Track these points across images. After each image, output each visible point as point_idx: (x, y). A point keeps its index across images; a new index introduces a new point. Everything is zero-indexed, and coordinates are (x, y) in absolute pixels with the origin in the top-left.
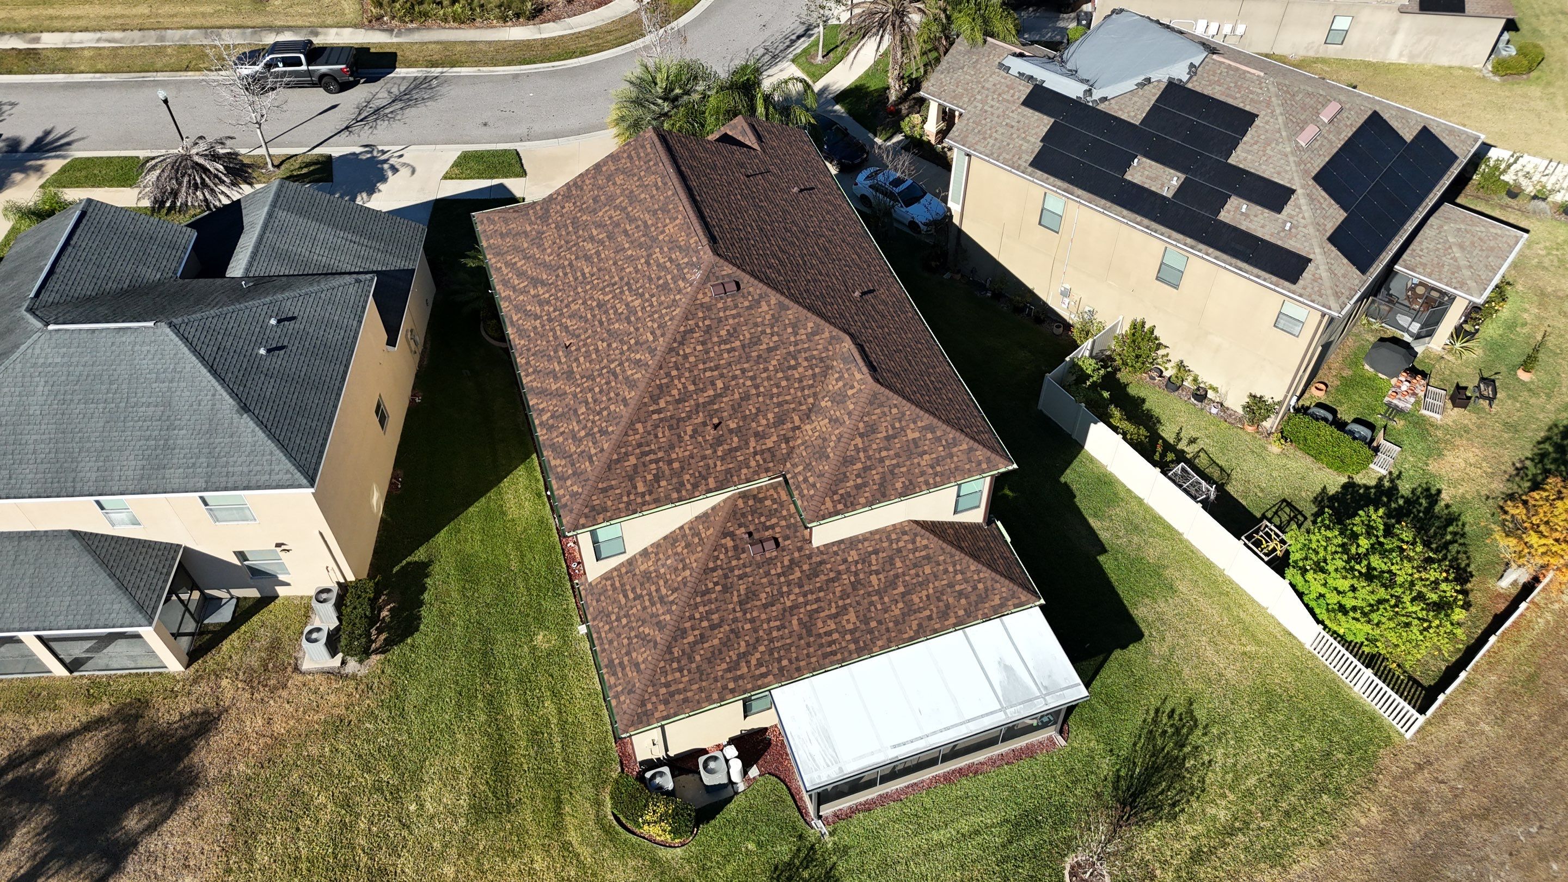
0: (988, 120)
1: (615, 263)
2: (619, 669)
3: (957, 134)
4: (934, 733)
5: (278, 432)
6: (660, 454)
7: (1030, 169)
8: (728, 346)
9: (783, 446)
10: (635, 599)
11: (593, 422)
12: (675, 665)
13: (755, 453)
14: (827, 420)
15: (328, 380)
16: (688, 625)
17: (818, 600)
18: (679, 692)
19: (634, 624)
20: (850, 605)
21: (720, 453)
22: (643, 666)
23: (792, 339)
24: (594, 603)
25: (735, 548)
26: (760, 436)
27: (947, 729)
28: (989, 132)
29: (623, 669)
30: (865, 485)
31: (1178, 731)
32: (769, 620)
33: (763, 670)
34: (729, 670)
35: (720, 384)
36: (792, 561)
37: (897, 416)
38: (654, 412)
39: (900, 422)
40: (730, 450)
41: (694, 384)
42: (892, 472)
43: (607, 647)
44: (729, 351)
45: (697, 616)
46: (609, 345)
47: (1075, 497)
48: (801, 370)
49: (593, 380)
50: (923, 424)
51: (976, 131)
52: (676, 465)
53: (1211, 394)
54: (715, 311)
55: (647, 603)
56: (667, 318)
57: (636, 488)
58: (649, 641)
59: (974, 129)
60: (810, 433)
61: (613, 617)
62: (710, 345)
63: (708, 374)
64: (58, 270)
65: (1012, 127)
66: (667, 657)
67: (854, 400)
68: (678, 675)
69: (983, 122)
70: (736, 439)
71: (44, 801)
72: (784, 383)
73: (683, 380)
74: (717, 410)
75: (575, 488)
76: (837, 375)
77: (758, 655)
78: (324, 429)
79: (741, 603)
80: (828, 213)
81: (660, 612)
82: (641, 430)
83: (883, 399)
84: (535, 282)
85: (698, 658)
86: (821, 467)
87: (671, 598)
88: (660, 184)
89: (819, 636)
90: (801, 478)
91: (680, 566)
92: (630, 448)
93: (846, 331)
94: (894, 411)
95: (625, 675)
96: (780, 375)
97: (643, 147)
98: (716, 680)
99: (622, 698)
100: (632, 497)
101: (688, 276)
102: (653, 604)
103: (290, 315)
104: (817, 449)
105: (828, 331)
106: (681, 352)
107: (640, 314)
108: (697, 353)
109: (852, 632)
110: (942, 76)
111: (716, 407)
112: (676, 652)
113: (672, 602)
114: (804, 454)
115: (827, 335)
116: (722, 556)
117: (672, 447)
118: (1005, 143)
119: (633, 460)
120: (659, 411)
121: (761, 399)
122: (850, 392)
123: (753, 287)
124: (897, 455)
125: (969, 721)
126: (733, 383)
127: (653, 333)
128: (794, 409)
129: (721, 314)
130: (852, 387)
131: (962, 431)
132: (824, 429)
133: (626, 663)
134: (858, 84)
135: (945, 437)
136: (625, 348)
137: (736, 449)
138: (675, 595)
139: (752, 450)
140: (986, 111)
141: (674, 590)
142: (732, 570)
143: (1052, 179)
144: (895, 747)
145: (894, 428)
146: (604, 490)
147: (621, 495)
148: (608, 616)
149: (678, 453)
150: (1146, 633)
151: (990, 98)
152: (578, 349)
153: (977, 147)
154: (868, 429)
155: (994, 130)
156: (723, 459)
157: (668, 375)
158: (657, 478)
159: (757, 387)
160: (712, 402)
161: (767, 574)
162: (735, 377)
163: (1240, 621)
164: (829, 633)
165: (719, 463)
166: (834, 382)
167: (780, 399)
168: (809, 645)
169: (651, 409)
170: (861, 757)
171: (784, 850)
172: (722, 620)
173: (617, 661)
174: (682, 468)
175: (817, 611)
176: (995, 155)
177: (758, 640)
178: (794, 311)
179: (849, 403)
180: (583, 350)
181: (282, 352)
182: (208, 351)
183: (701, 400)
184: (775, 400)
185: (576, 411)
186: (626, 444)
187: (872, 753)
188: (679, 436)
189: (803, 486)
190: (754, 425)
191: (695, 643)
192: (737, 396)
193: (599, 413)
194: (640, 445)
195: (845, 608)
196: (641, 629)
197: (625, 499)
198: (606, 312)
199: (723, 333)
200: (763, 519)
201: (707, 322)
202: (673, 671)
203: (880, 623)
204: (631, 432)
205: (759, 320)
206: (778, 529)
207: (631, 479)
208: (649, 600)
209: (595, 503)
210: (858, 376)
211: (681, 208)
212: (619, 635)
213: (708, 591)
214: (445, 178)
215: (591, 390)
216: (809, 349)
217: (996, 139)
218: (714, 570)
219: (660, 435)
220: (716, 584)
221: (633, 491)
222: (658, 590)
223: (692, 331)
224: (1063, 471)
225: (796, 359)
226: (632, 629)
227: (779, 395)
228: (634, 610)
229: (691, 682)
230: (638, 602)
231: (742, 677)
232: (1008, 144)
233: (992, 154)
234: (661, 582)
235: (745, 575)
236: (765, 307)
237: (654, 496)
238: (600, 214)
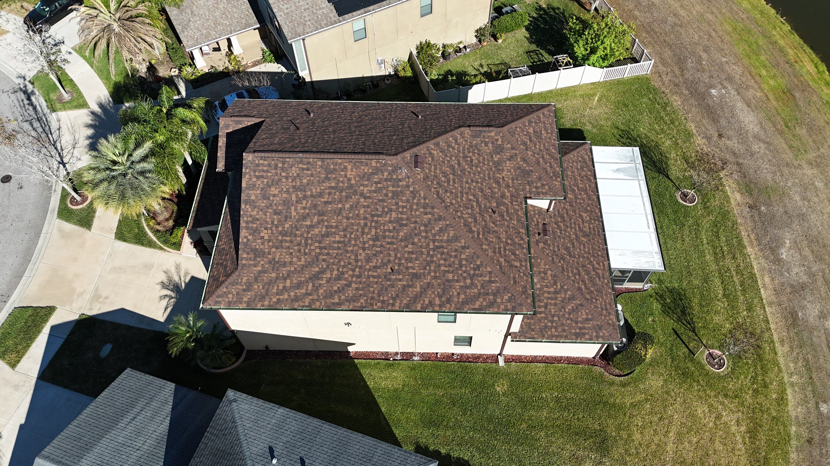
0: (294, 16)
1: (348, 218)
2: (583, 331)
3: (290, 34)
4: (645, 210)
6: (502, 245)
7: (341, 18)
8: (451, 181)
9: (511, 189)
10: (546, 308)
11: (465, 272)
12: (594, 301)
13: (512, 203)
14: (508, 162)
16: (576, 285)
17: (575, 223)
18: (606, 306)
19: (561, 313)
20: (579, 212)
21: (508, 219)
22: (590, 317)
23: (456, 151)
24: (533, 333)
25: (544, 243)
26: (503, 196)
27: (644, 204)
28: (302, 20)
29: (584, 328)
32: (580, 249)
33: (601, 264)
34: (599, 278)
35: (471, 197)
36: (556, 224)
37: (521, 130)
38: (478, 235)
39: (524, 131)
40: (507, 213)
41: (468, 208)
42: (547, 150)
43: (565, 334)
44: (454, 182)
45: (573, 278)
46: (413, 243)
48: (474, 158)
49: (432, 262)
50: (527, 123)
51: (296, 25)
52: (509, 241)
53: (461, 46)
54: (429, 175)
55: (553, 302)
56: (422, 201)
57: (516, 267)
58: (577, 308)
59: (294, 25)
60: (509, 173)
61: (549, 324)
62: (448, 189)
63: (464, 199)
65: (308, 9)
66: (590, 302)
67: (506, 143)
68: (598, 302)
69: (293, 18)
70: (502, 207)
72: (479, 169)
73: (464, 212)
74: (485, 207)
75: (506, 297)
76: (483, 145)
77: (595, 262)
79: (570, 256)
80: (334, 110)
81: (563, 296)
82: (487, 247)
85: (592, 289)
86: (535, 177)
87: (559, 287)
88: (305, 167)
89: (590, 232)
90: (534, 190)
91: (543, 275)
92: (495, 258)
93: (460, 127)
94: (518, 130)
95: (589, 328)
97: (258, 165)
98: (603, 286)
99: (601, 334)
100: (521, 271)
101: (400, 177)
102: (556, 298)
103: (268, 450)
104: (522, 174)
105: (456, 133)
106: (449, 204)
107: (404, 216)
108: (451, 197)
109: (591, 219)
110: (186, 33)
111: (483, 206)
112: (588, 297)
113: (562, 287)
114: (520, 182)
115: (458, 136)
116: (547, 252)
117: (499, 238)
118: (315, 18)
119: (502, 260)
120: (478, 234)
121: (484, 184)
122: (499, 142)
123: (421, 150)
124: (540, 142)
125: (642, 195)
126: (472, 191)
127: (426, 214)
128: (493, 173)
129: (432, 173)
130: (497, 140)
131: (532, 112)
132: (512, 165)
133: (581, 325)
136: (424, 234)
137: (507, 210)
138: (558, 284)
139: (509, 204)
140: (288, 13)
141: (555, 283)
142: (555, 251)
143: (354, 13)
144: (649, 228)
145: (526, 135)
146: (515, 282)
147: (519, 275)
148: (546, 327)
149: (503, 236)
150: (579, 128)
151: (281, 6)
152: (399, 265)
153: (306, 31)
154: (524, 145)
155: (303, 17)
156: (511, 219)
157: (459, 217)
158: (515, 254)
159: (477, 182)
160: (480, 207)
161: (559, 237)
162: (469, 188)
164: (590, 228)
165: (513, 222)
166: (486, 148)
167: (487, 176)
168: (593, 239)
169: (476, 236)
170: (651, 242)
171: (656, 306)
172: (577, 269)
173: (578, 331)
174: (511, 239)
175: (579, 227)
176: (319, 27)
177: (588, 259)
178: (440, 140)
179: (505, 146)
180: (403, 261)
183: (478, 210)
184: (487, 178)
185: (448, 281)
186: (492, 258)
187: (650, 237)
188: (494, 231)
189: (540, 190)
190: (496, 195)
191: (585, 286)
192: (480, 193)
193: (461, 266)
194: (495, 252)
195: (580, 215)
196: (567, 310)
197: (522, 274)
198: (384, 237)
199: (443, 179)
200: (533, 224)
201: (435, 183)
202: (596, 302)
203: (589, 206)
204: (486, 252)
205: (441, 159)
206: (540, 220)
207: (511, 266)
208: (552, 299)
209: (521, 290)
210: (493, 134)
212: (563, 324)
213: (563, 267)
214: (13, 366)
215: (439, 266)
216: (464, 148)
217: (309, 20)
218: (553, 259)
219: (491, 240)
220: (560, 262)
221: (519, 268)
222: (549, 293)
223: (438, 193)
225: (467, 157)
226: (563, 315)
227: (484, 175)
228: (553, 311)
229: (602, 298)
230: (549, 307)
231: (603, 275)
232: (318, 17)
233: (317, 27)
234: (546, 289)
235: (558, 247)
236: (435, 152)
237: (523, 260)
238: (294, 214)
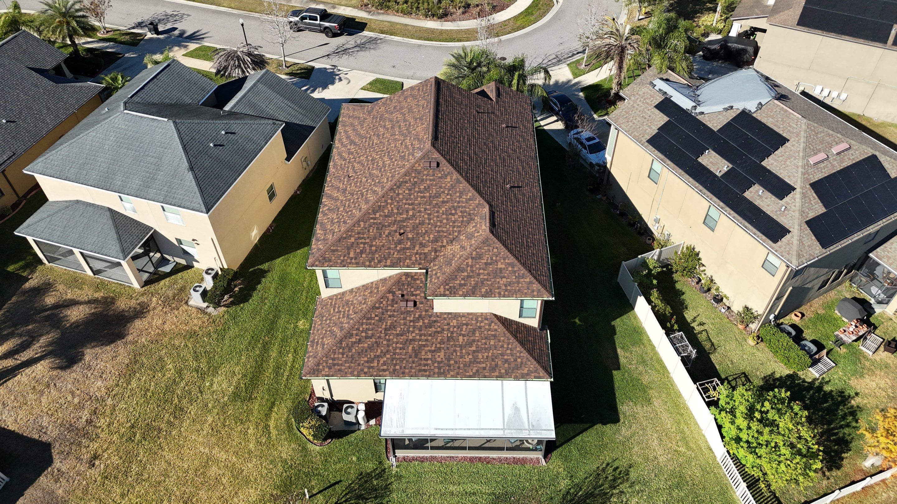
0: (633, 112)
1: (388, 141)
2: (315, 345)
3: (614, 116)
4: (461, 429)
5: (202, 184)
6: (367, 241)
7: (646, 144)
8: (422, 195)
9: (433, 254)
10: (337, 312)
11: (343, 216)
12: (341, 351)
13: (417, 253)
14: (459, 246)
15: (238, 166)
16: (355, 332)
17: (427, 340)
18: (338, 364)
19: (331, 325)
20: (443, 348)
21: (398, 248)
22: (325, 346)
23: (458, 199)
24: (320, 309)
25: (393, 300)
26: (422, 245)
27: (469, 429)
28: (631, 118)
29: (317, 345)
30: (465, 285)
31: (614, 480)
32: (397, 343)
33: (385, 367)
34: (367, 362)
35: (411, 213)
36: (420, 316)
37: (496, 253)
38: (372, 218)
39: (496, 257)
40: (404, 248)
41: (398, 209)
42: (482, 282)
43: (315, 332)
44: (422, 197)
45: (361, 329)
46: (367, 180)
47: (615, 334)
48: (456, 216)
49: (353, 196)
50: (509, 261)
51: (625, 116)
52: (374, 248)
53: (725, 300)
54: (422, 175)
55: (341, 316)
56: (397, 173)
57: (349, 254)
58: (334, 335)
60: (449, 251)
61: (324, 318)
62: (413, 192)
63: (406, 206)
64: (146, 88)
65: (645, 118)
66: (338, 345)
67: (476, 239)
68: (340, 356)
69: (630, 112)
70: (409, 243)
71: (58, 328)
72: (445, 221)
73: (393, 206)
74: (404, 226)
75: (321, 246)
76: (474, 224)
77: (385, 359)
78: (225, 188)
79: (386, 329)
80: (518, 141)
81: (345, 322)
82: (362, 226)
83: (491, 242)
84: (352, 142)
85: (354, 351)
86: (446, 270)
87: (352, 317)
88: (425, 105)
89: (421, 359)
90: (434, 272)
91: (363, 302)
92: (353, 233)
93: (488, 202)
94: (495, 250)
95: (317, 348)
96: (444, 216)
97: (427, 85)
98: (359, 365)
99: (310, 359)
100: (346, 258)
101: (415, 154)
102: (343, 317)
103: (233, 131)
104: (449, 260)
105: (479, 200)
106: (397, 192)
107: (387, 168)
108: (404, 194)
109: (439, 363)
110: (635, 86)
111: (405, 224)
112: (344, 344)
113: (352, 319)
114: (442, 260)
115: (477, 202)
116: (384, 303)
117: (375, 239)
118: (638, 127)
119: (353, 240)
120: (374, 219)
121: (430, 226)
122: (476, 235)
123: (446, 167)
124: (488, 274)
125: (482, 429)
126: (418, 214)
127: (387, 179)
128: (445, 236)
129: (424, 177)
130: (478, 232)
131: (530, 271)
132: (456, 250)
133: (320, 342)
134: (598, 83)
135: (519, 272)
136: (373, 183)
137: (408, 249)
138: (355, 315)
139: (415, 251)
140: (634, 107)
141: (355, 313)
142: (387, 311)
143: (656, 152)
144: (436, 429)
145: (492, 259)
146: (333, 251)
147: (341, 256)
148: (323, 317)
149: (377, 242)
150: (622, 421)
151: (639, 100)
152: (353, 179)
153: (622, 126)
154: (478, 256)
155: (634, 118)
156: (399, 252)
157: (386, 201)
158: (362, 252)
159: (430, 219)
160: (403, 221)
161: (405, 319)
162: (420, 211)
163: (682, 432)
164: (426, 360)
165: (396, 253)
166: (471, 228)
167: (440, 229)
168: (413, 362)
169: (371, 216)
170: (417, 428)
171: (369, 466)
172: (373, 335)
173: (316, 340)
174: (376, 251)
175: (424, 346)
176: (630, 132)
177: (387, 351)
178: (464, 185)
179: (473, 240)
180: (356, 180)
181: (221, 148)
182: (187, 138)
183: (398, 219)
184: (437, 229)
185: (339, 209)
186: (352, 231)
187: (423, 429)
188: (381, 234)
189: (434, 277)
190: (421, 238)
191: (355, 343)
192: (417, 221)
193: (347, 213)
194: (359, 233)
195: (440, 349)
196: (333, 328)
197: (342, 258)
198: (373, 164)
199: (422, 187)
200: (412, 290)
201: (415, 180)
202: (339, 353)
203: (456, 362)
204: (357, 225)
205: (444, 185)
206: (418, 297)
207: (349, 249)
208: (343, 315)
209: (326, 256)
210: (484, 227)
211: (428, 120)
212: (323, 328)
213: (371, 318)
214: (362, 89)
215: (350, 200)
216: (465, 207)
217: (634, 123)
218: (378, 308)
219: (371, 231)
220: (376, 316)
221: (347, 255)
222: (349, 311)
223: (406, 182)
224: (615, 319)
225: (455, 210)
226: (329, 326)
227: (440, 227)
228: (334, 318)
229: (346, 362)
230: (338, 314)
231: (373, 367)
232: (640, 128)
233: (629, 131)
234: (352, 307)
235: (393, 316)
236: (449, 179)
237: (357, 261)
238: (394, 115)
